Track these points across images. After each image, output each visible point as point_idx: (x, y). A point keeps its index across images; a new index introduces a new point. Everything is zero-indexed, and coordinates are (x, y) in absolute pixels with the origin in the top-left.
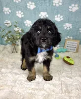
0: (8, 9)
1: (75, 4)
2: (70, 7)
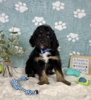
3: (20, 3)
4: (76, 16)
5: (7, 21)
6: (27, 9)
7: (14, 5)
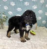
1: (35, 5)
2: (33, 7)
3: (12, 2)
4: (33, 8)
5: (8, 9)
7: (10, 3)
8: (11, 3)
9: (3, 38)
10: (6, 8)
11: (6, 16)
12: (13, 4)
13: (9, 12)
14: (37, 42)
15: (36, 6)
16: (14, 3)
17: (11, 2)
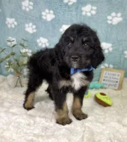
0: (13, 20)
1: (117, 13)
2: (109, 18)
3: (47, 11)
4: (109, 22)
5: (35, 31)
6: (54, 16)
7: (41, 12)
8: (43, 13)
9: (11, 110)
10: (30, 28)
11: (30, 51)
12: (49, 16)
13: (38, 41)
14: (104, 127)
15: (119, 15)
16: (52, 12)
17: (44, 11)
